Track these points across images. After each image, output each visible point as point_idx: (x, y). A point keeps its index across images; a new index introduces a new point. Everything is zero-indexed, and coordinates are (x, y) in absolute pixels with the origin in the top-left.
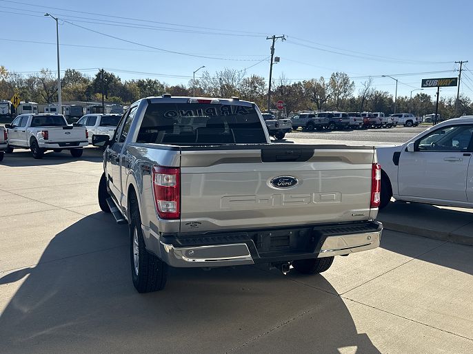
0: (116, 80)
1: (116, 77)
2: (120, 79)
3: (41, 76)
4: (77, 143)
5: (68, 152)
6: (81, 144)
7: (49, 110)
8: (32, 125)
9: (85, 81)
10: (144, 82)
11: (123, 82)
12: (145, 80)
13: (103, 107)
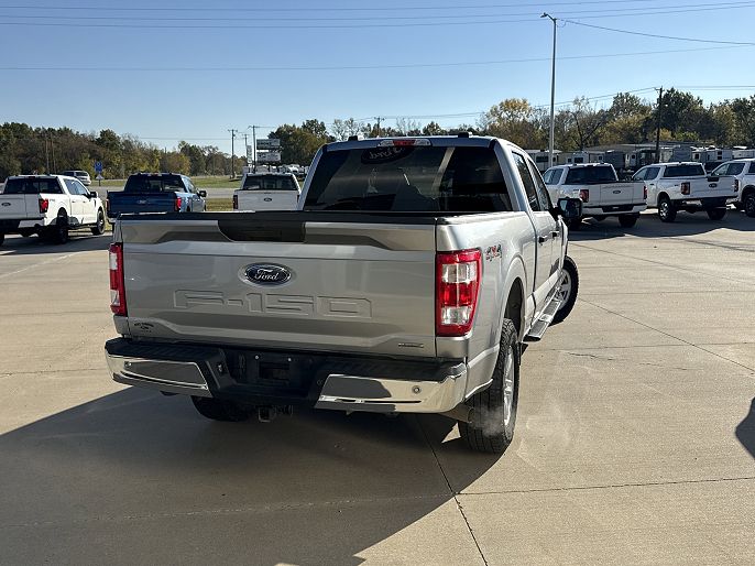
0: (695, 103)
1: (695, 98)
2: (701, 101)
3: (573, 109)
4: (629, 207)
5: (616, 220)
6: (635, 209)
7: (573, 160)
8: (568, 182)
9: (644, 110)
10: (745, 101)
11: (706, 105)
12: (749, 99)
13: (657, 151)
